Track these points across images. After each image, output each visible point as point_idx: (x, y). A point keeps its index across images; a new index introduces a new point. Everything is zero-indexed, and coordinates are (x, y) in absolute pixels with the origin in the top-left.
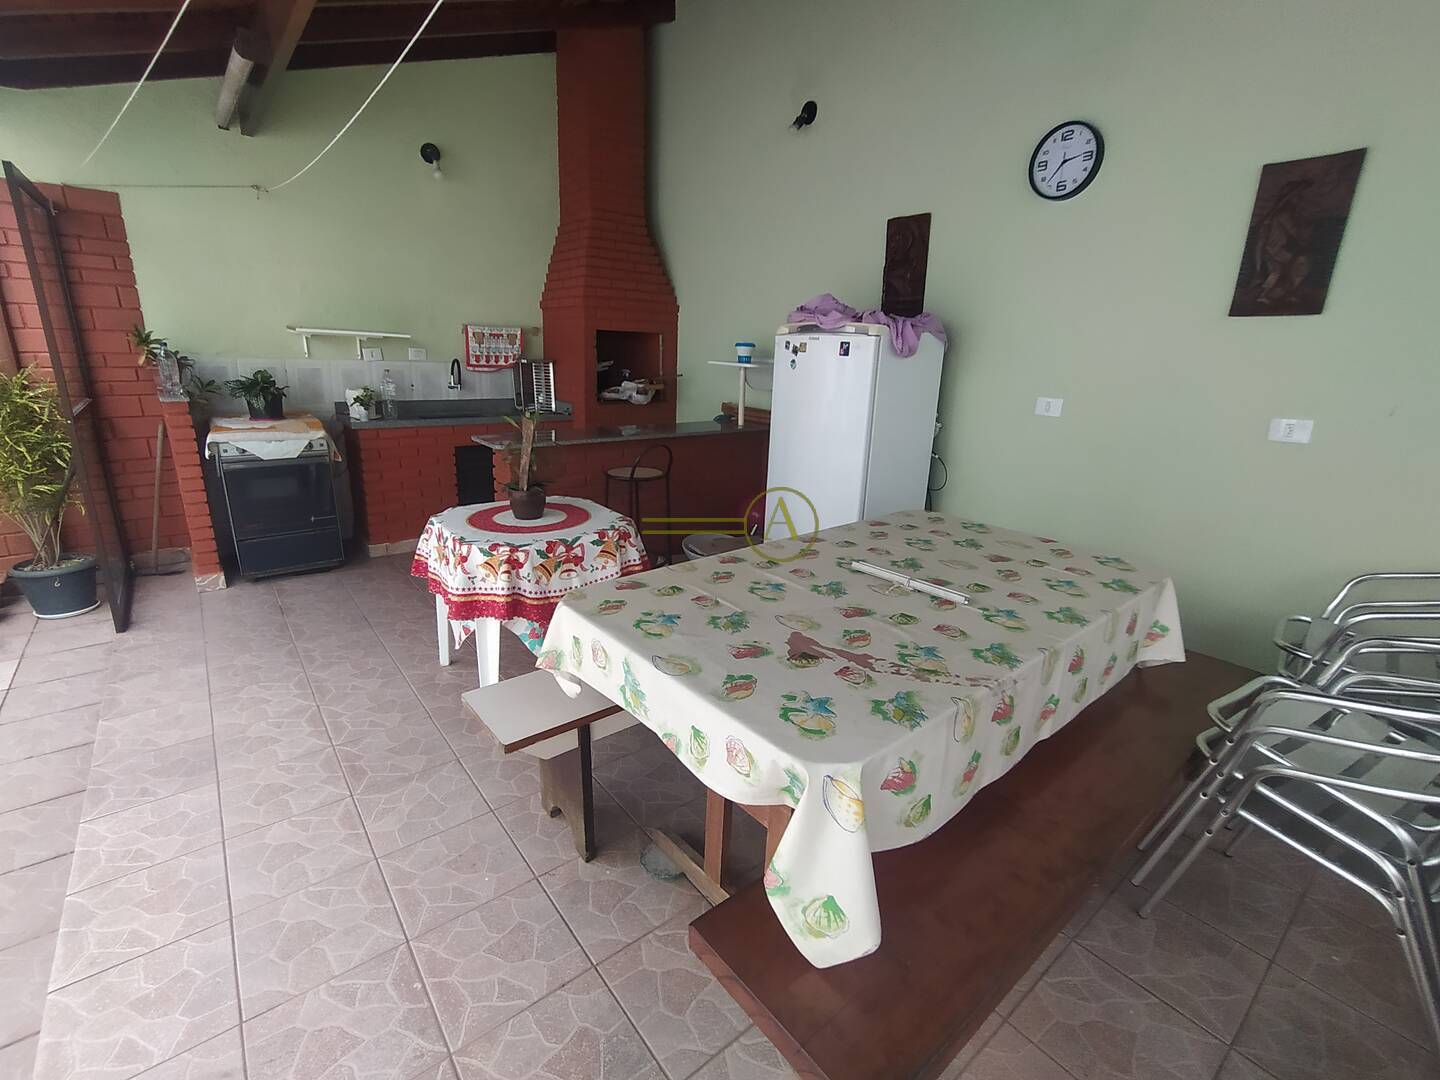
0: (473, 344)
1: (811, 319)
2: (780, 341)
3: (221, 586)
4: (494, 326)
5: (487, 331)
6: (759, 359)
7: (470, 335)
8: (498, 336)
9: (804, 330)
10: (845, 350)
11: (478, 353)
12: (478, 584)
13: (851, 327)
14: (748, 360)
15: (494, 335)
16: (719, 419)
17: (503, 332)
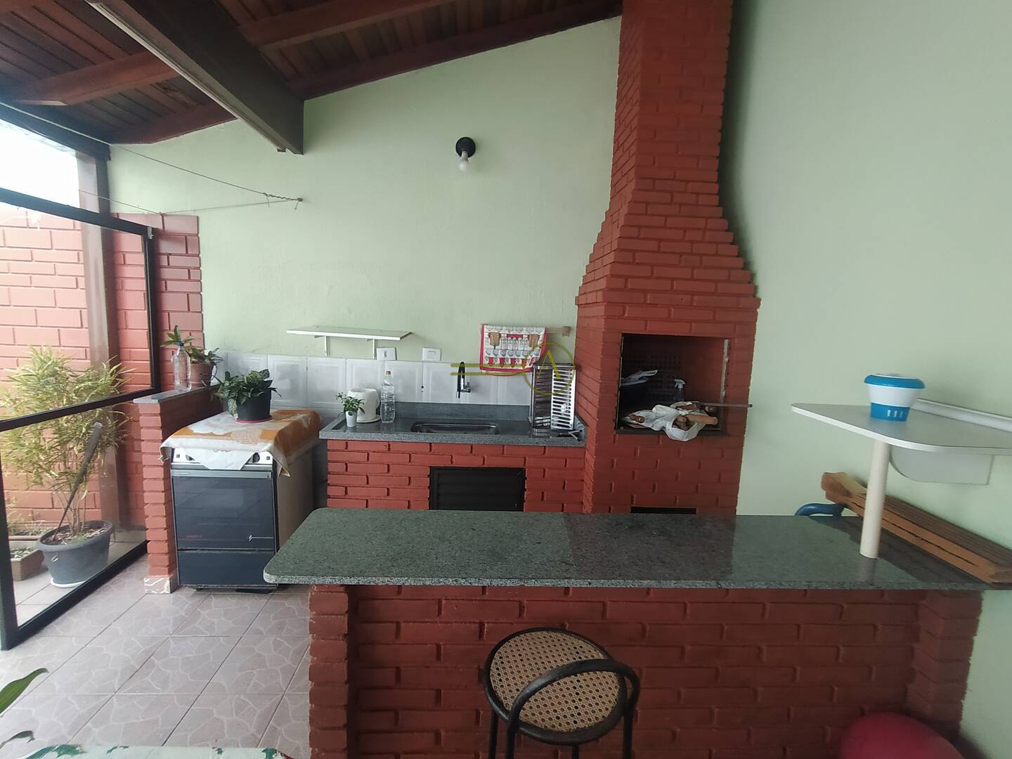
0: (487, 345)
3: (165, 591)
4: (513, 326)
5: (504, 332)
7: (486, 335)
8: (517, 337)
11: (492, 356)
15: (512, 336)
17: (524, 333)
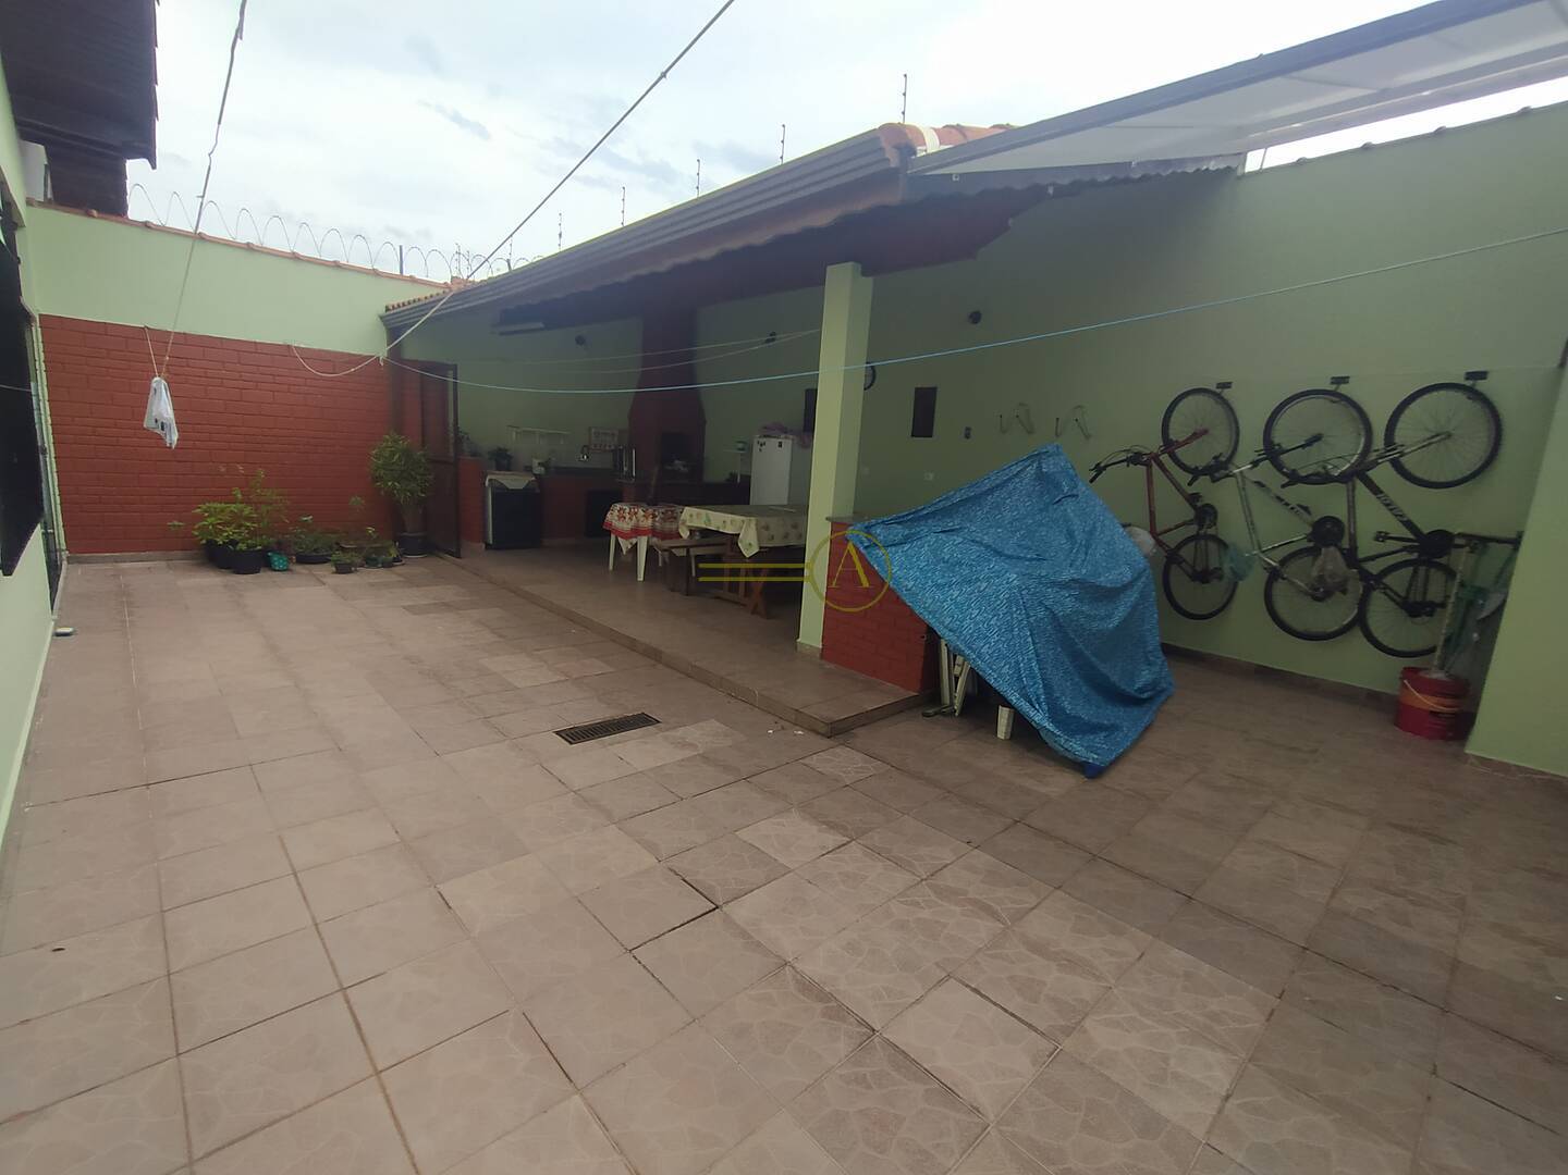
1: (770, 431)
2: (755, 441)
4: (604, 428)
5: (601, 431)
6: (747, 450)
7: (592, 433)
8: (606, 434)
9: (765, 436)
10: (780, 445)
11: (596, 443)
12: (641, 523)
13: (783, 436)
14: (742, 449)
15: (604, 433)
16: (728, 480)
17: (609, 432)
